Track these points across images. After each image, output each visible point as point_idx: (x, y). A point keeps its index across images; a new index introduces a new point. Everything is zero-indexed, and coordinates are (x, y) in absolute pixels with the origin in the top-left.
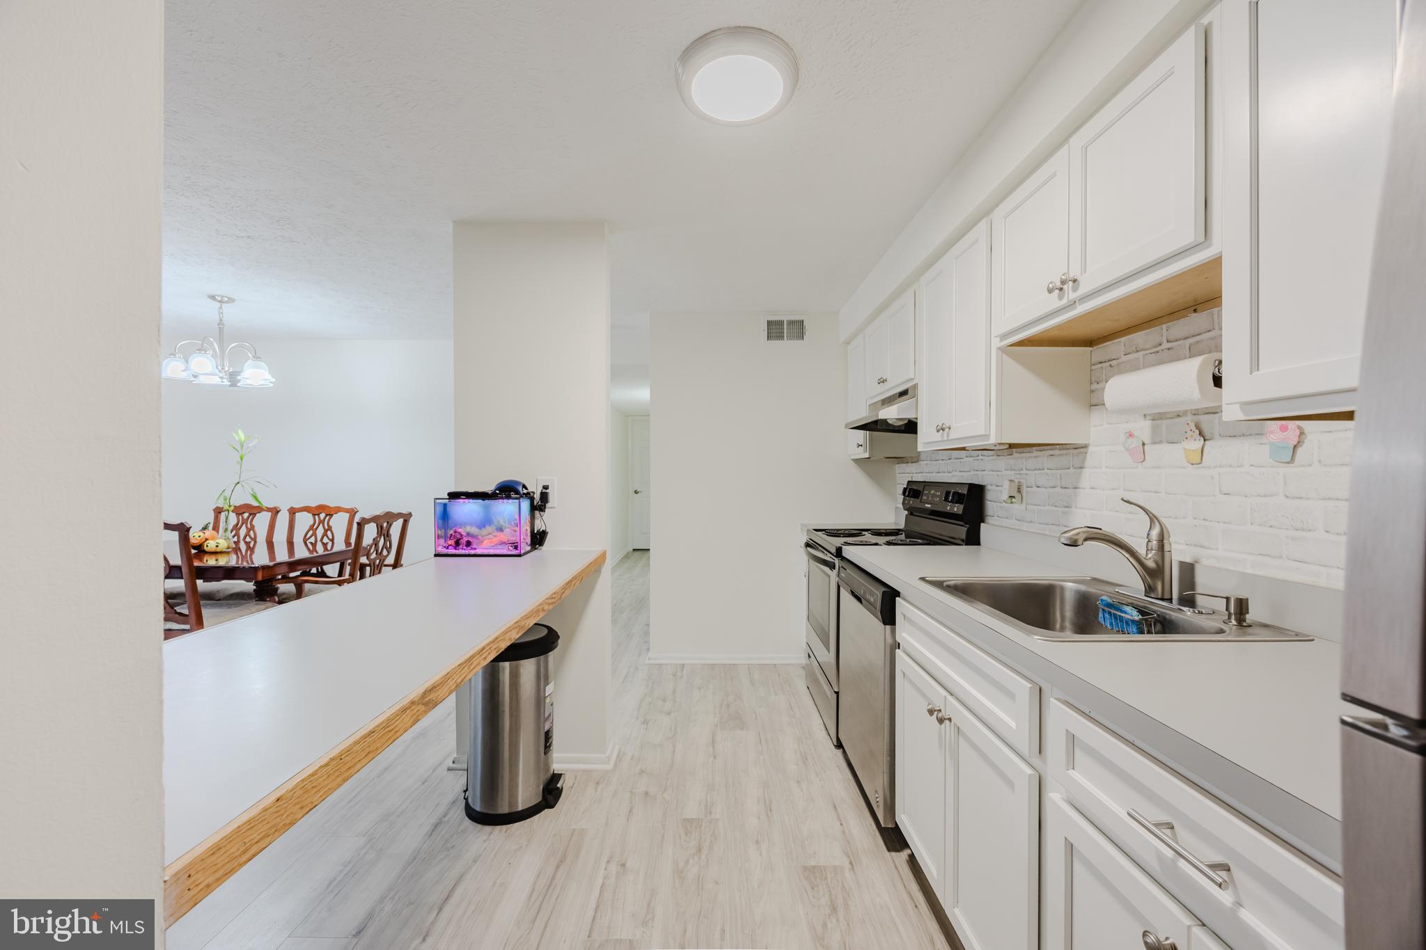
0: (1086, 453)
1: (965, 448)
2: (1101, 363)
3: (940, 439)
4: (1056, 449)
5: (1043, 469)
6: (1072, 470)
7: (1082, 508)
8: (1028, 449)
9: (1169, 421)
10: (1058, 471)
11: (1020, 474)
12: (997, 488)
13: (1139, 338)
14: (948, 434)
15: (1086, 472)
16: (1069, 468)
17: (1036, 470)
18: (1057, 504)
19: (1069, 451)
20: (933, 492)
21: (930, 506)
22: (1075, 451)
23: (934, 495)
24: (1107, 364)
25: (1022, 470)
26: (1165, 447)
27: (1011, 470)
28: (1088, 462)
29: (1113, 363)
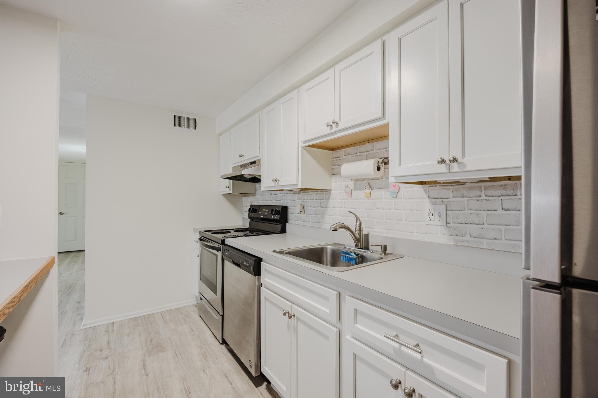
0: (330, 193)
1: (283, 190)
2: (336, 158)
3: (273, 185)
4: (319, 191)
5: (314, 200)
6: (325, 200)
7: (329, 215)
8: (307, 191)
9: (360, 182)
10: (320, 200)
11: (304, 202)
12: (294, 208)
13: (349, 150)
14: (278, 184)
15: (331, 201)
16: (324, 199)
17: (310, 200)
18: (319, 214)
19: (324, 192)
20: (264, 210)
21: (263, 216)
22: (326, 192)
23: (265, 211)
24: (338, 159)
25: (305, 200)
26: (359, 191)
27: (300, 200)
28: (331, 197)
29: (340, 158)
